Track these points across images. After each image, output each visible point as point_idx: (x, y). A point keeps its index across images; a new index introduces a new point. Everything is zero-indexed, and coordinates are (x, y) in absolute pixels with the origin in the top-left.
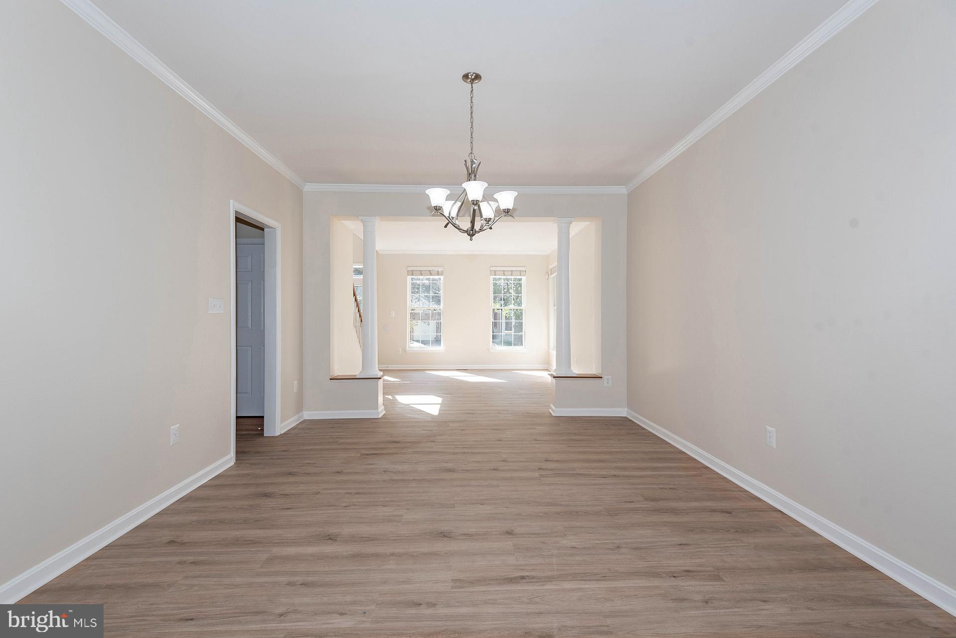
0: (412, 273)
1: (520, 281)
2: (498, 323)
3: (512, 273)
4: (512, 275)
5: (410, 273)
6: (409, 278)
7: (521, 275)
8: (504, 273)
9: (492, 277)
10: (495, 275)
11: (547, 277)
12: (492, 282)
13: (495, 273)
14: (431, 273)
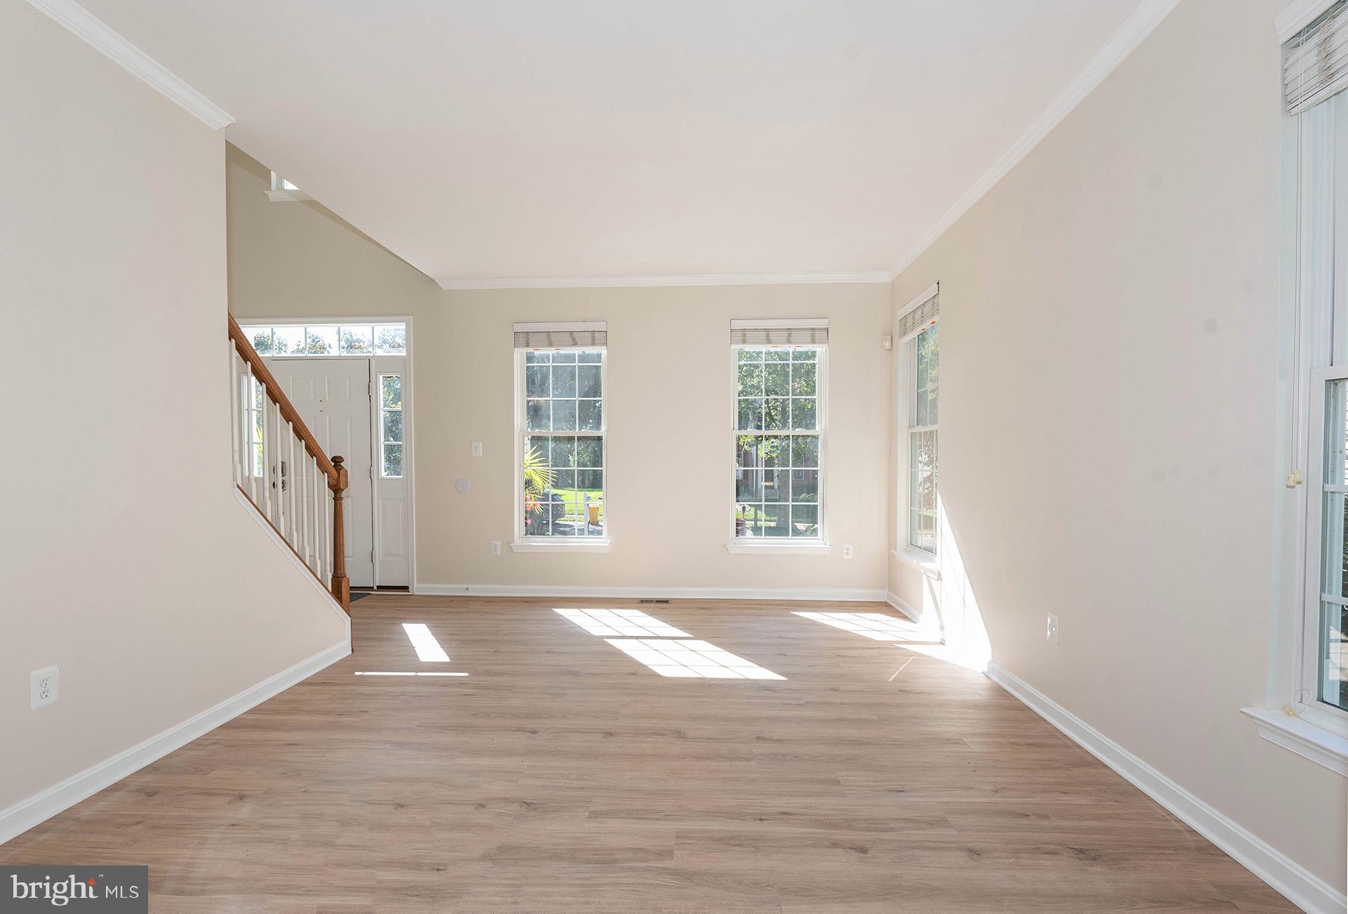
0: (525, 339)
1: (809, 358)
2: (750, 474)
3: (790, 335)
4: (789, 342)
5: (522, 339)
6: (519, 355)
7: (813, 342)
8: (768, 336)
9: (737, 347)
10: (744, 342)
11: (888, 345)
12: (734, 363)
13: (744, 335)
14: (574, 339)
